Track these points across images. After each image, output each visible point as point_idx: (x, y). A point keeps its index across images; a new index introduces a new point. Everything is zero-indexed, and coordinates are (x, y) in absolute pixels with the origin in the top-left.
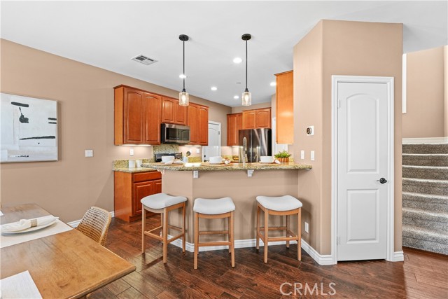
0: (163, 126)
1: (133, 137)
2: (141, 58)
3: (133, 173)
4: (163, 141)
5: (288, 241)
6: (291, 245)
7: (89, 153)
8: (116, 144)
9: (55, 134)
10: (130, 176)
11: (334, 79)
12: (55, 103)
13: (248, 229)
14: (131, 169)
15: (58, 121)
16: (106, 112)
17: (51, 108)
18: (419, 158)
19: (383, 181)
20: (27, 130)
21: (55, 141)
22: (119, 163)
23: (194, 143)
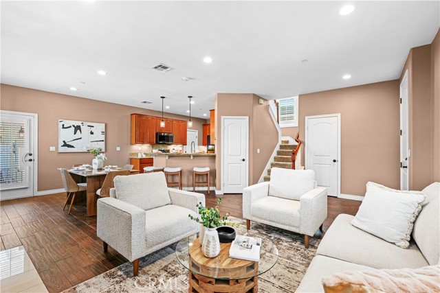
0: (157, 134)
1: (141, 140)
2: (145, 102)
3: (140, 159)
4: (157, 143)
5: (209, 189)
6: (210, 191)
7: (118, 149)
8: (131, 144)
9: (104, 139)
10: (139, 161)
11: (223, 117)
12: (104, 125)
13: (191, 183)
14: (140, 157)
15: (105, 133)
16: (127, 125)
17: (102, 127)
18: (286, 152)
19: (244, 160)
20: (93, 138)
21: (104, 142)
22: (133, 154)
23: (177, 143)
